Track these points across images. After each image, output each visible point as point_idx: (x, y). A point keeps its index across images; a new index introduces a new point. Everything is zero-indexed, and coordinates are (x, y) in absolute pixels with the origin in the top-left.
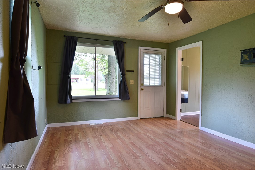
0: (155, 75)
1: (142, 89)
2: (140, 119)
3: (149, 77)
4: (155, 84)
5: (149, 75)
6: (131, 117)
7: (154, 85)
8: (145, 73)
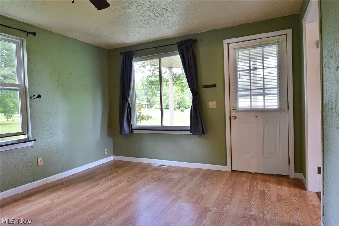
0: (264, 89)
1: (235, 117)
2: (232, 171)
3: (251, 92)
4: (264, 106)
5: (251, 90)
6: (213, 164)
7: (263, 108)
8: (240, 87)
